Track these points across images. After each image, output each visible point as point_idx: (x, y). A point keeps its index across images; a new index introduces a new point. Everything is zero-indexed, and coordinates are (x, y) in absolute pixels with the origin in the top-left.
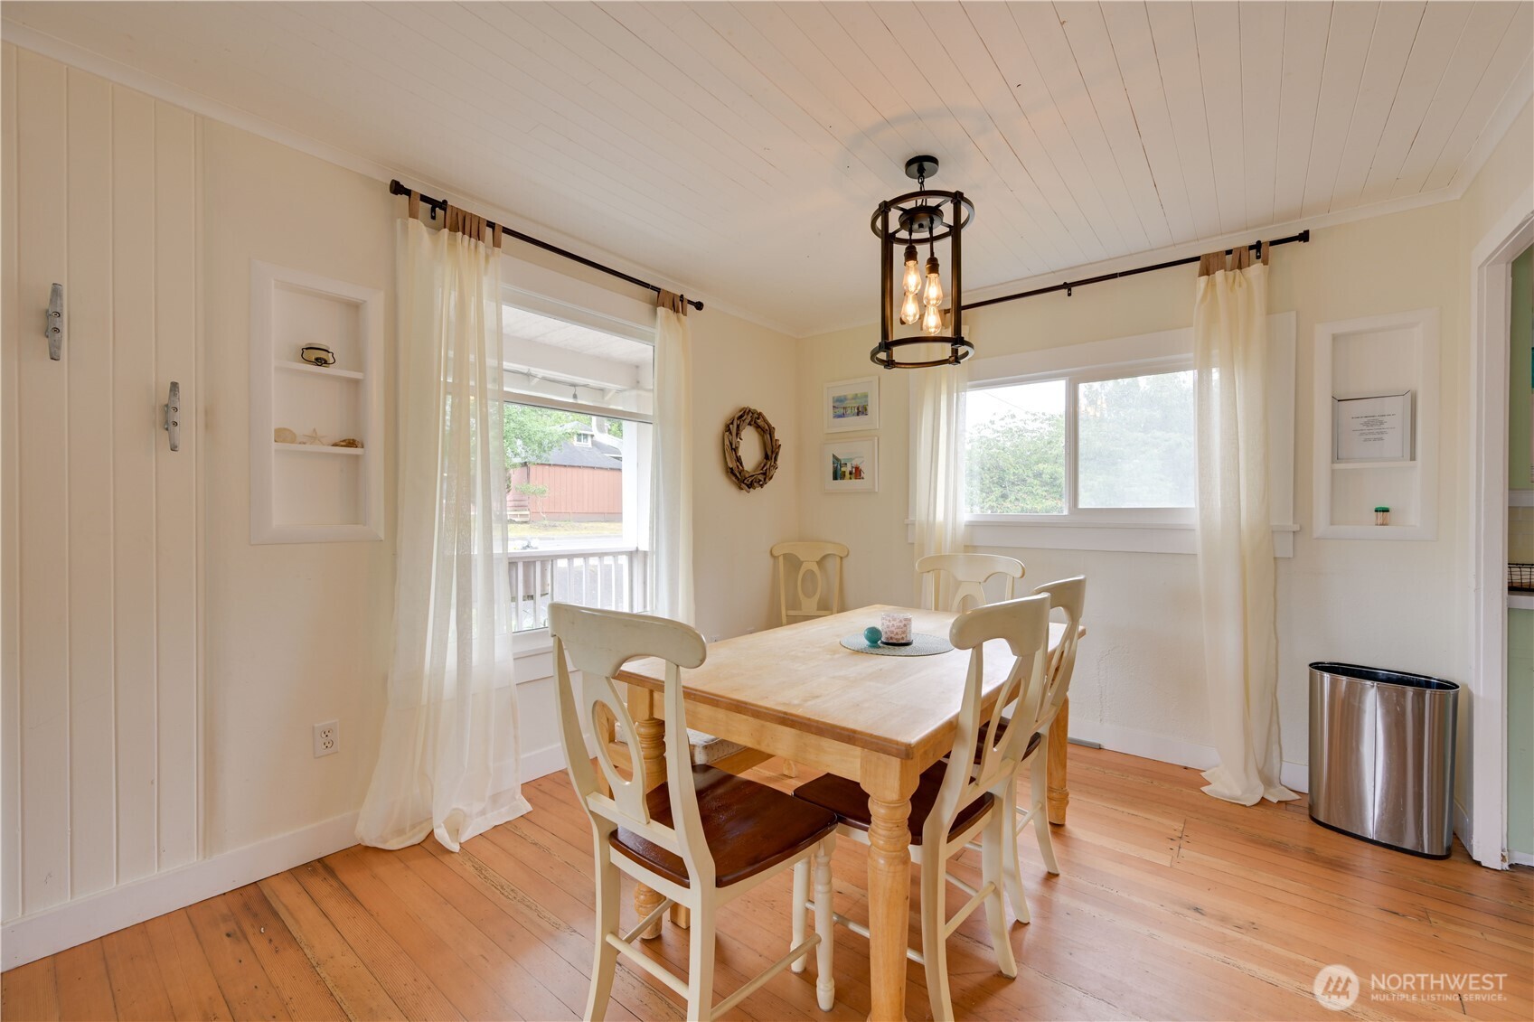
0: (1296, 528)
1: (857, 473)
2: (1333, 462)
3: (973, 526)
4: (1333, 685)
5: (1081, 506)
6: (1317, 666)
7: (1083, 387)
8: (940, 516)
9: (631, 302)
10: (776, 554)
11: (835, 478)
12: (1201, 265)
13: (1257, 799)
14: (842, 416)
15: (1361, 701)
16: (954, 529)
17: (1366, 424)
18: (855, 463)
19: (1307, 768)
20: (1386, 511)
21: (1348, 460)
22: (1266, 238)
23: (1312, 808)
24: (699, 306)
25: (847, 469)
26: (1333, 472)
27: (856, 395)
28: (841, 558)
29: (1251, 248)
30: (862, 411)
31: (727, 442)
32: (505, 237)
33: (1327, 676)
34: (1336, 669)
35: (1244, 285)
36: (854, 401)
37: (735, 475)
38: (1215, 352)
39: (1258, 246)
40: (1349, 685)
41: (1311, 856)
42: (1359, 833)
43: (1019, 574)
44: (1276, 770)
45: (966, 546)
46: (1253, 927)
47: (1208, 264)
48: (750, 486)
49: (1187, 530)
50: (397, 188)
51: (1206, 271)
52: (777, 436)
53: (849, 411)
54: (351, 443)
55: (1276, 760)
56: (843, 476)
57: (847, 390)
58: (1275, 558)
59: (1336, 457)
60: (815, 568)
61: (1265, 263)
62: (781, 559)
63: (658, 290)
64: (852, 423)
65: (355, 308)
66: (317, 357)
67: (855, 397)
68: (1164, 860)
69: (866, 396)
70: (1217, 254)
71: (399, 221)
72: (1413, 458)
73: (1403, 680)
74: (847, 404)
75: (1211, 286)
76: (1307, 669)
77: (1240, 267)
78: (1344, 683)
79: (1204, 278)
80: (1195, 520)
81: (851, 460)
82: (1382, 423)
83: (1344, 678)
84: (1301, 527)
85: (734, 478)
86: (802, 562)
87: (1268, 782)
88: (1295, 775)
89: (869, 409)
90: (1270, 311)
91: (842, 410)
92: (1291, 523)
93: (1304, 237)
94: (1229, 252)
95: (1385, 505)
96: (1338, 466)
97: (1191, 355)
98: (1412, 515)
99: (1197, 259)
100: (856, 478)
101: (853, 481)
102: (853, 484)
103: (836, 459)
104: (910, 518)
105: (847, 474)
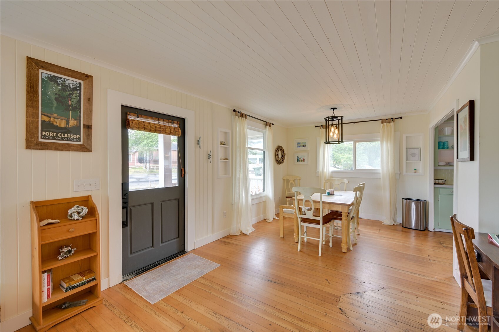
0: (400, 173)
1: (303, 160)
2: (406, 161)
3: (332, 172)
4: (406, 202)
5: (356, 168)
6: (403, 199)
7: (357, 143)
8: (325, 170)
9: (261, 125)
10: (284, 179)
11: (298, 161)
12: (382, 121)
13: (393, 224)
14: (299, 147)
15: (411, 205)
16: (328, 173)
17: (412, 153)
18: (303, 158)
19: (402, 219)
20: (416, 170)
21: (409, 160)
22: (394, 117)
23: (402, 225)
24: (273, 124)
25: (301, 159)
26: (406, 162)
28: (299, 180)
29: (391, 119)
30: (304, 146)
31: (276, 154)
32: (247, 117)
33: (405, 200)
34: (406, 199)
35: (390, 126)
37: (278, 161)
38: (384, 138)
39: (392, 119)
40: (409, 202)
41: (402, 231)
42: (410, 228)
43: (347, 183)
44: (396, 220)
45: (331, 177)
46: (392, 238)
47: (383, 121)
48: (280, 163)
49: (379, 173)
50: (234, 110)
51: (382, 123)
52: (285, 152)
53: (301, 146)
54: (227, 159)
55: (396, 218)
56: (300, 161)
57: (301, 141)
58: (396, 179)
59: (407, 159)
60: (293, 182)
61: (394, 122)
62: (285, 180)
63: (267, 122)
64: (302, 149)
65: (226, 133)
66: (222, 143)
67: (303, 143)
68: (378, 232)
69: (306, 143)
70: (385, 119)
71: (233, 116)
72: (420, 160)
73: (418, 200)
74: (300, 144)
75: (384, 125)
76: (402, 199)
77: (389, 122)
78: (408, 201)
79: (382, 124)
80: (381, 171)
81: (302, 157)
82: (415, 153)
83: (408, 200)
84: (401, 173)
85: (277, 162)
86: (290, 181)
87: (395, 222)
88: (399, 220)
89: (306, 146)
90: (395, 131)
92: (399, 172)
93: (401, 118)
94: (387, 119)
95: (416, 169)
96: (407, 161)
97: (380, 138)
98: (420, 171)
99: (381, 120)
100: (303, 161)
101: (302, 162)
102: (303, 163)
103: (298, 157)
104: (317, 171)
105: (301, 160)
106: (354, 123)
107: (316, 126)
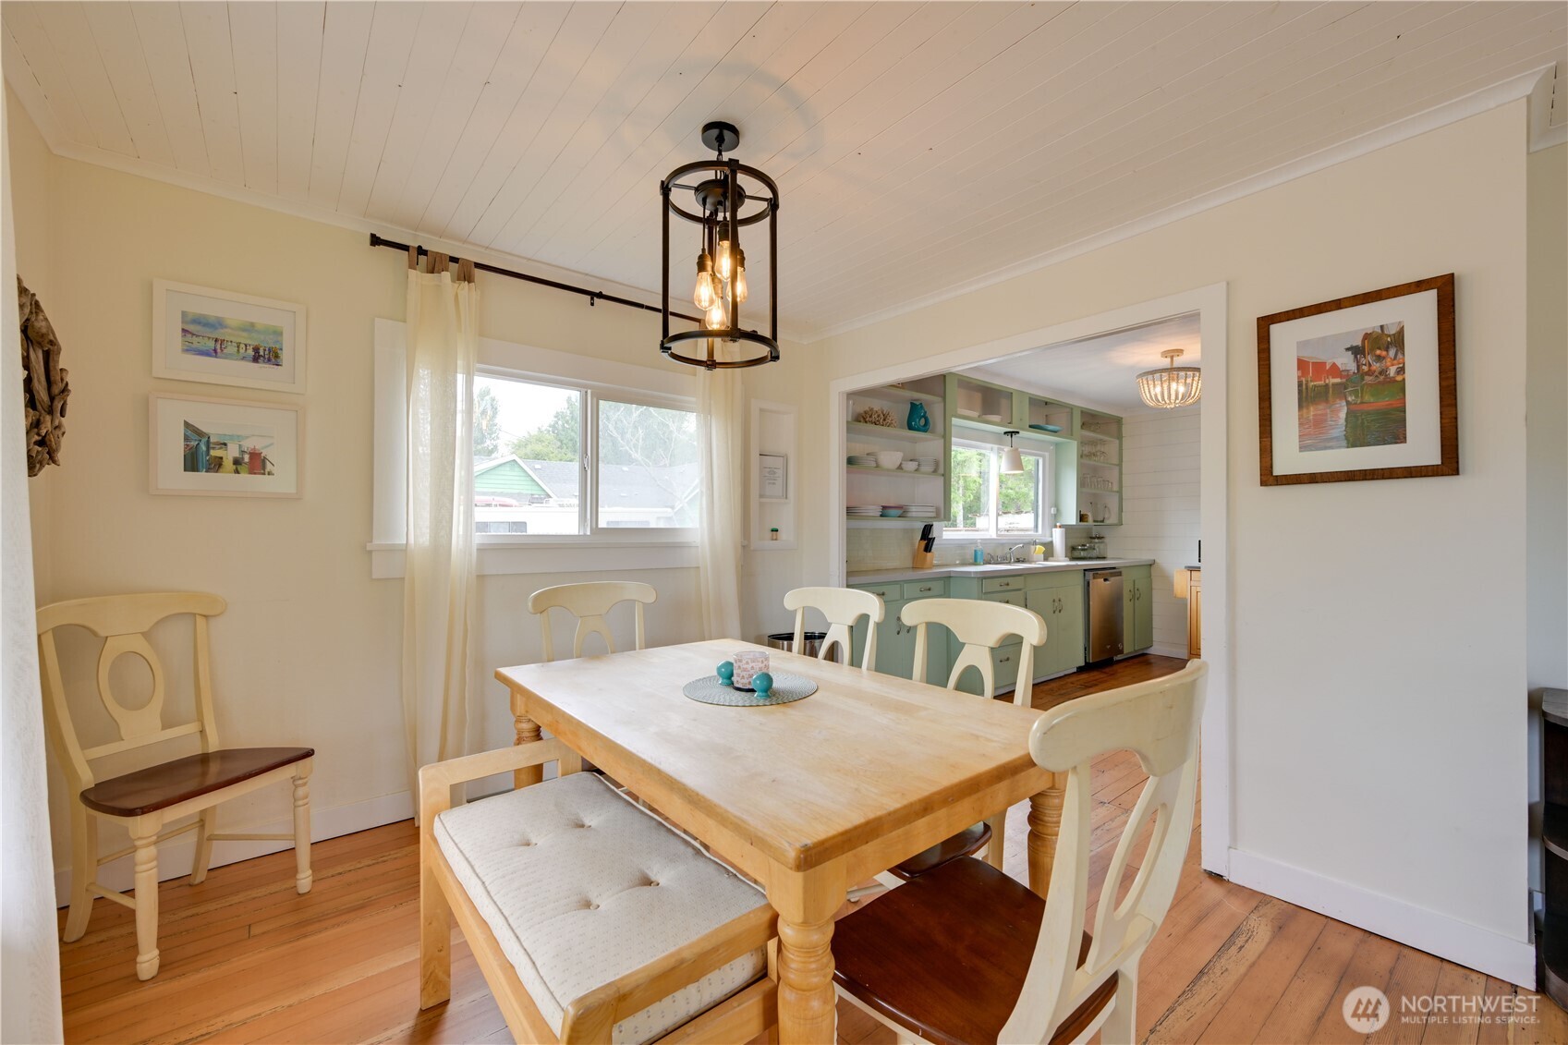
1: (256, 463)
2: (759, 497)
11: (192, 466)
17: (769, 473)
18: (249, 445)
20: (776, 530)
21: (763, 496)
25: (232, 453)
26: (759, 503)
27: (252, 325)
30: (266, 355)
36: (245, 334)
53: (231, 349)
56: (214, 466)
57: (224, 309)
59: (760, 493)
60: (142, 645)
64: (236, 372)
67: (248, 327)
69: (278, 332)
72: (787, 498)
74: (220, 333)
81: (237, 438)
82: (775, 472)
89: (285, 356)
91: (211, 344)
95: (776, 527)
98: (786, 534)
100: (252, 472)
101: (245, 477)
102: (247, 481)
103: (192, 431)
104: (376, 542)
105: (228, 463)
106: (595, 295)
107: (375, 241)
